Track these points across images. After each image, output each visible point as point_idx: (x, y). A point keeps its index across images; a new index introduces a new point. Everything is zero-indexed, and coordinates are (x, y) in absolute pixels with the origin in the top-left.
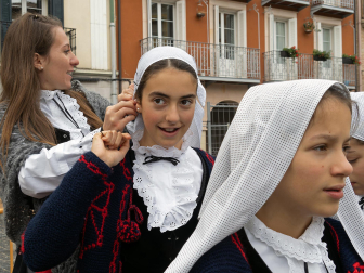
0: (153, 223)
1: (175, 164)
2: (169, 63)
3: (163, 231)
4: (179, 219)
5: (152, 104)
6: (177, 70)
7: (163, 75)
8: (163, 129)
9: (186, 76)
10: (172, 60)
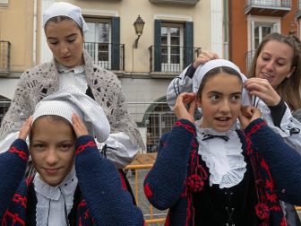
0: (213, 181)
1: (227, 140)
2: (221, 69)
3: (221, 187)
4: (233, 180)
5: (209, 100)
6: (227, 75)
7: (217, 79)
8: (218, 119)
9: (234, 79)
10: (223, 67)
